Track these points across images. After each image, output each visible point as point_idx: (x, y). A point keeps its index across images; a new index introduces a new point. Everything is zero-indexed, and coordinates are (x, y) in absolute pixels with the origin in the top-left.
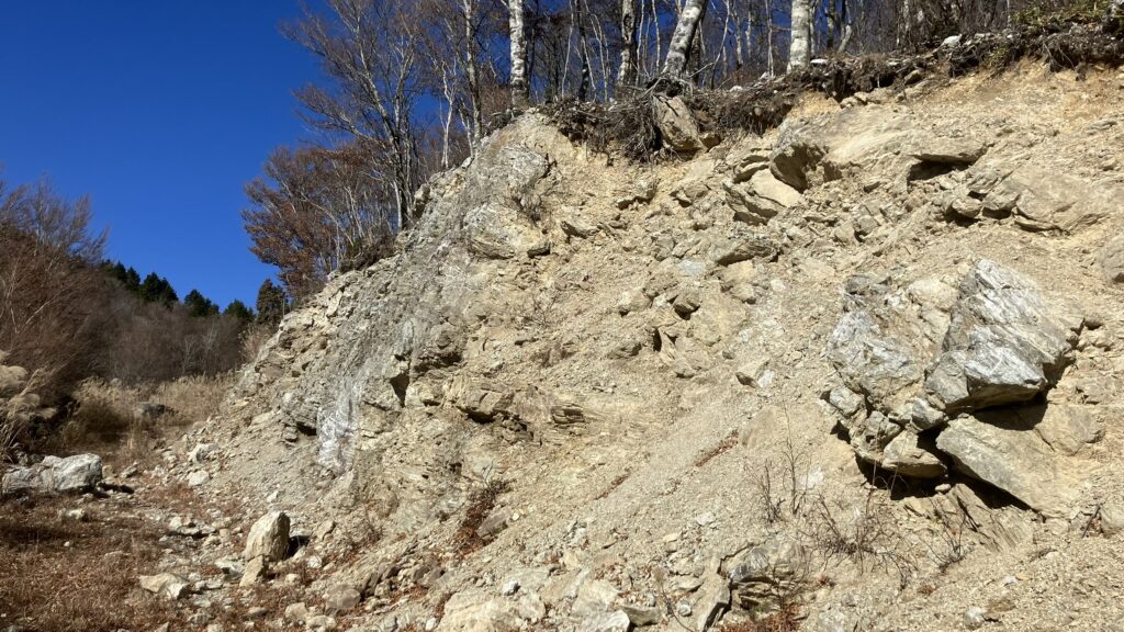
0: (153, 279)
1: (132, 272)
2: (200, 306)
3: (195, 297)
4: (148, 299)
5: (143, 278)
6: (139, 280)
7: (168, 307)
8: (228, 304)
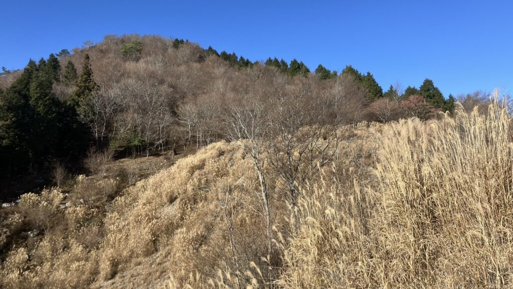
0: (294, 62)
1: (283, 62)
2: (324, 74)
3: (321, 69)
4: (293, 75)
5: (289, 63)
6: (287, 66)
7: (306, 77)
8: (342, 70)
